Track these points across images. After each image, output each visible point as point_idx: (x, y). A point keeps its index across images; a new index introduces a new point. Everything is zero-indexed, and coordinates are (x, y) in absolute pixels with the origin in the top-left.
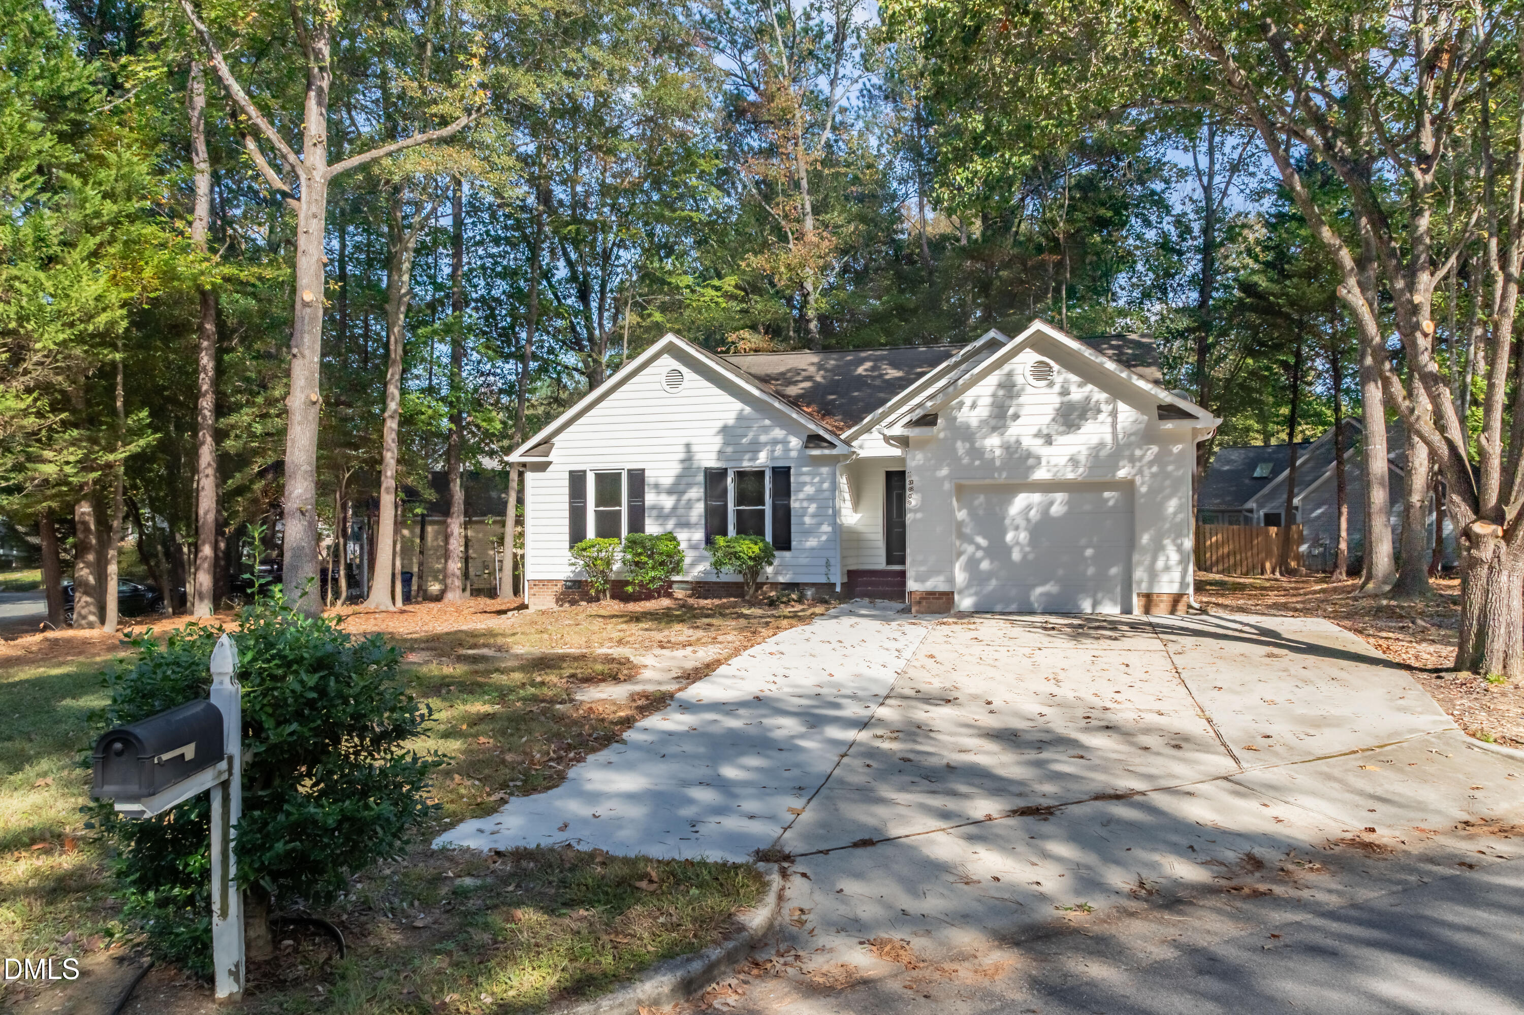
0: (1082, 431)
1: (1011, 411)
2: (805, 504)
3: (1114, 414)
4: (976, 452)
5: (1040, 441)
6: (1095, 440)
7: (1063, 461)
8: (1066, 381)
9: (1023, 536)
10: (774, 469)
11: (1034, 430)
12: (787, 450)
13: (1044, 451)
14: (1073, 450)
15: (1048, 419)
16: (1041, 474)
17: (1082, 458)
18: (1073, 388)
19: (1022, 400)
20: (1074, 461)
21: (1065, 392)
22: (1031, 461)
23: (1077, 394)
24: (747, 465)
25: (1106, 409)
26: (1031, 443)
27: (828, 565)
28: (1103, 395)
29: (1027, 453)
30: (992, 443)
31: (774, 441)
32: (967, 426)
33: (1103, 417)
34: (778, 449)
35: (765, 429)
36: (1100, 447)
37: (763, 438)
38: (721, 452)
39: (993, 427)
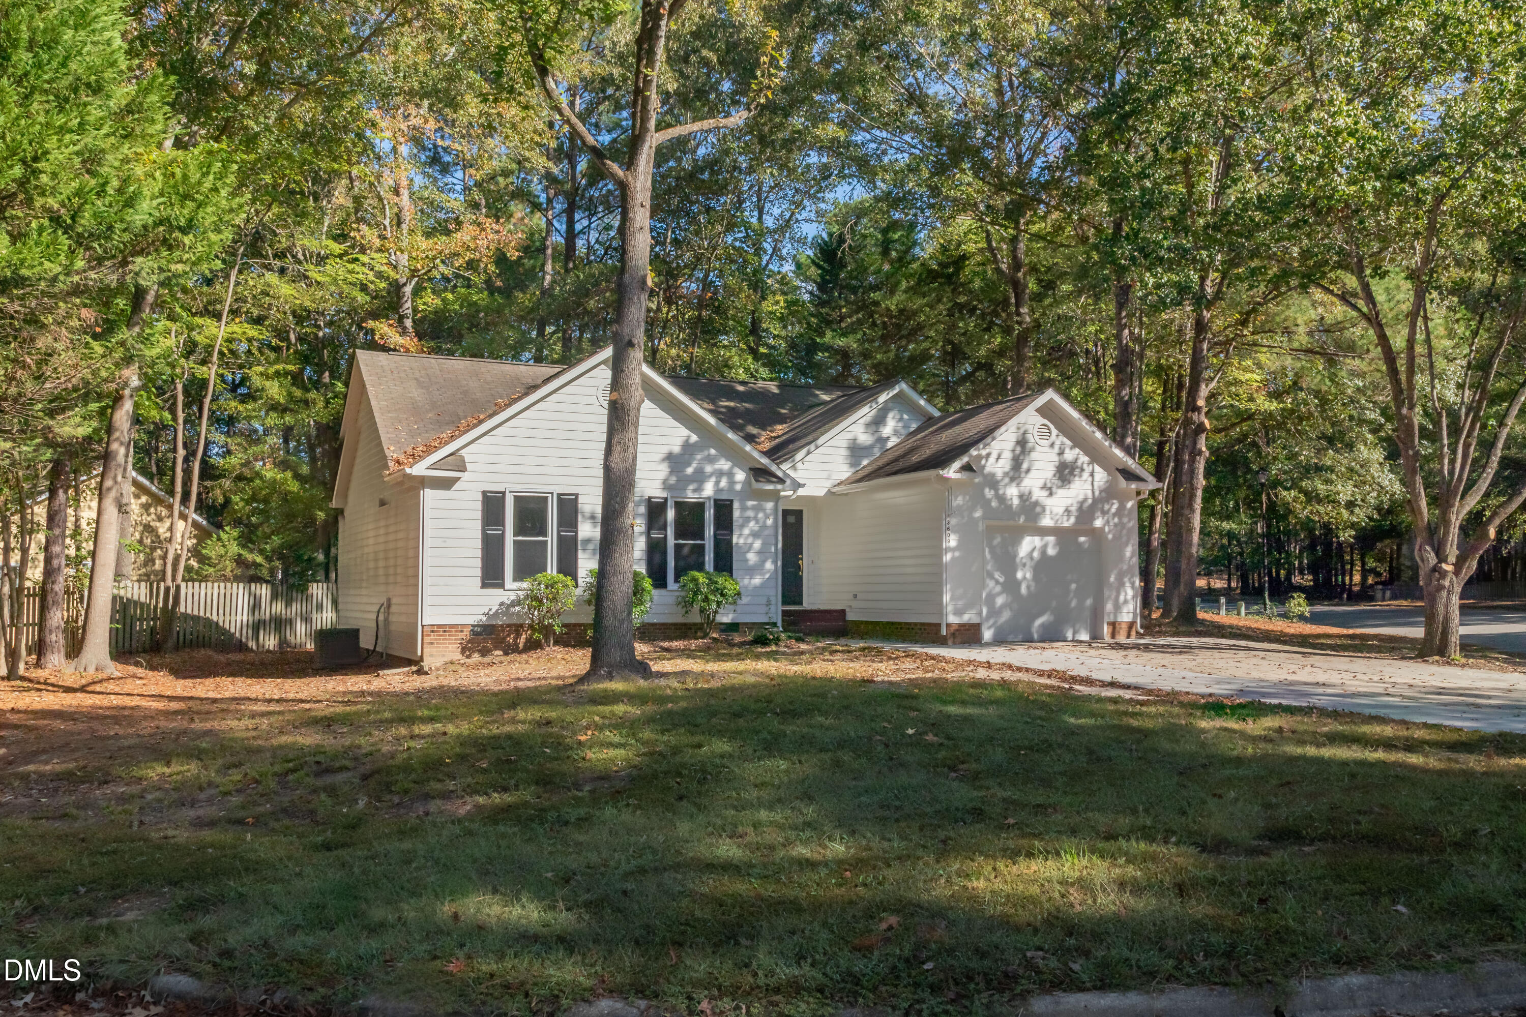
0: (1072, 486)
1: (1025, 466)
2: (750, 540)
3: (1092, 475)
4: (1002, 499)
5: (1045, 493)
6: (1081, 497)
7: (1061, 510)
8: (1062, 444)
9: (1029, 574)
10: (716, 501)
11: (1040, 483)
12: (732, 482)
13: (1049, 502)
14: (1069, 502)
15: (1050, 474)
16: (1046, 522)
17: (1073, 509)
18: (1067, 451)
19: (1033, 456)
20: (1067, 511)
21: (1061, 453)
22: (1038, 509)
23: (1069, 455)
24: (691, 496)
25: (1088, 469)
26: (1039, 495)
27: (768, 603)
28: (1086, 459)
29: (1037, 503)
30: (1012, 492)
31: (720, 474)
32: (993, 475)
33: (1086, 475)
34: (724, 483)
35: (711, 460)
36: (1086, 499)
37: (709, 469)
38: (665, 482)
39: (1012, 479)
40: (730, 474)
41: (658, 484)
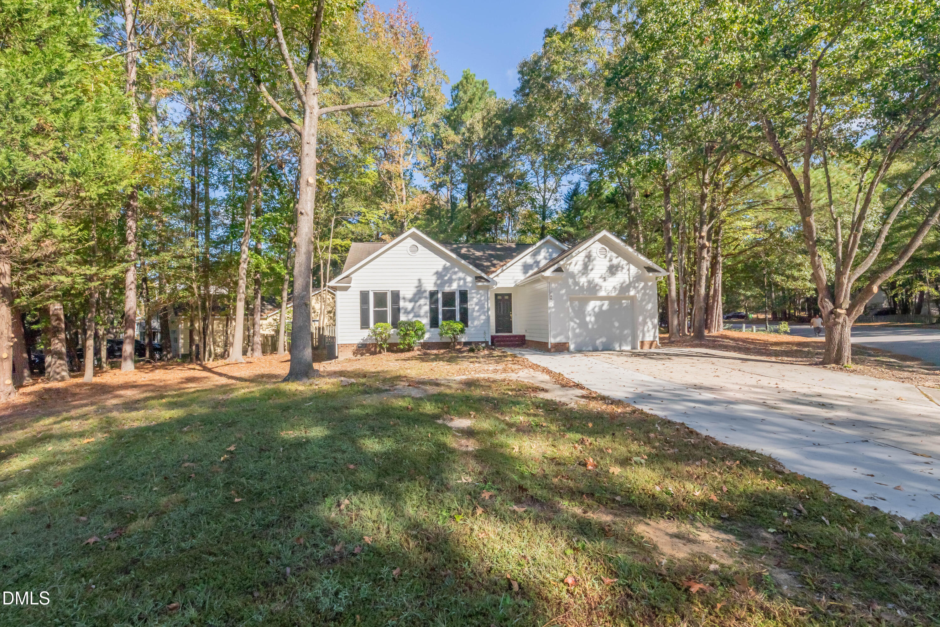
0: (617, 276)
1: (590, 267)
2: (474, 307)
3: (629, 270)
4: (576, 283)
5: (602, 280)
6: (622, 281)
7: (611, 288)
8: (612, 256)
9: (593, 319)
10: (459, 291)
11: (599, 275)
12: (465, 282)
13: (604, 284)
14: (615, 284)
15: (604, 271)
16: (602, 293)
17: (618, 287)
18: (614, 259)
19: (594, 262)
20: (614, 288)
21: (611, 260)
22: (598, 288)
23: (615, 261)
24: (447, 289)
25: (626, 267)
26: (598, 281)
27: (485, 333)
28: (626, 262)
29: (597, 285)
30: (583, 280)
31: (460, 279)
32: (573, 273)
33: (625, 271)
34: (462, 282)
35: (455, 273)
36: (624, 282)
37: (454, 277)
38: (435, 283)
39: (583, 274)
40: (464, 279)
41: (432, 285)
